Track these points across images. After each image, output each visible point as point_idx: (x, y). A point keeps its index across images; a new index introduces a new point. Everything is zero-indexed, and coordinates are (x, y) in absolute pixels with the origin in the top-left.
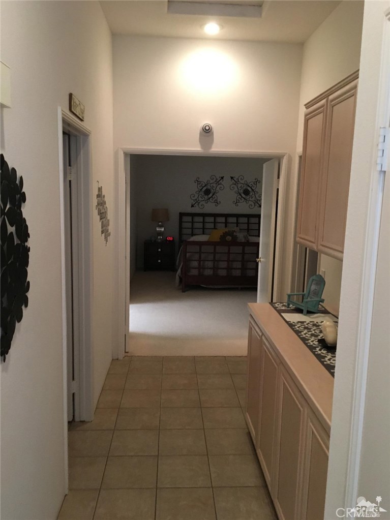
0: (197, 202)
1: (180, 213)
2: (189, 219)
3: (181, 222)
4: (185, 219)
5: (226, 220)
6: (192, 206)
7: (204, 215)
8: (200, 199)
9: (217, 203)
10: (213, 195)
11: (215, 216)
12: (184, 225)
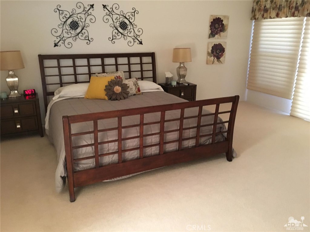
0: (62, 39)
1: (40, 56)
2: (54, 63)
3: (42, 68)
4: (48, 63)
5: (103, 61)
6: (56, 45)
7: (74, 57)
8: (66, 35)
9: (89, 40)
10: (83, 29)
11: (88, 57)
12: (48, 72)
